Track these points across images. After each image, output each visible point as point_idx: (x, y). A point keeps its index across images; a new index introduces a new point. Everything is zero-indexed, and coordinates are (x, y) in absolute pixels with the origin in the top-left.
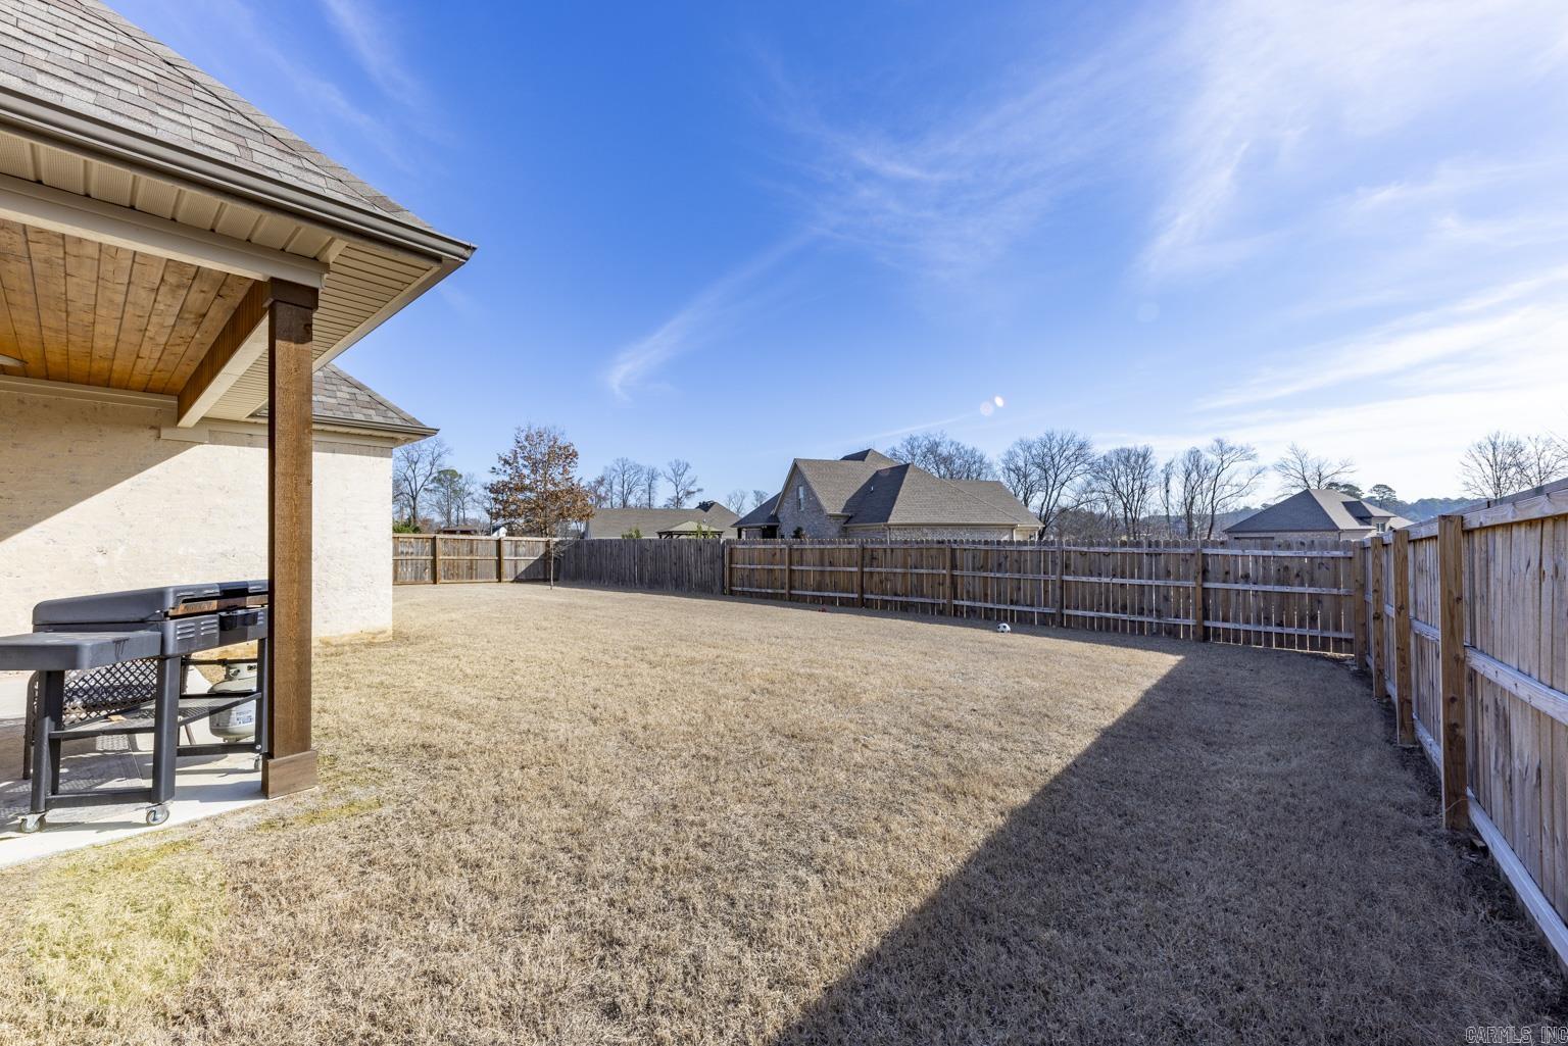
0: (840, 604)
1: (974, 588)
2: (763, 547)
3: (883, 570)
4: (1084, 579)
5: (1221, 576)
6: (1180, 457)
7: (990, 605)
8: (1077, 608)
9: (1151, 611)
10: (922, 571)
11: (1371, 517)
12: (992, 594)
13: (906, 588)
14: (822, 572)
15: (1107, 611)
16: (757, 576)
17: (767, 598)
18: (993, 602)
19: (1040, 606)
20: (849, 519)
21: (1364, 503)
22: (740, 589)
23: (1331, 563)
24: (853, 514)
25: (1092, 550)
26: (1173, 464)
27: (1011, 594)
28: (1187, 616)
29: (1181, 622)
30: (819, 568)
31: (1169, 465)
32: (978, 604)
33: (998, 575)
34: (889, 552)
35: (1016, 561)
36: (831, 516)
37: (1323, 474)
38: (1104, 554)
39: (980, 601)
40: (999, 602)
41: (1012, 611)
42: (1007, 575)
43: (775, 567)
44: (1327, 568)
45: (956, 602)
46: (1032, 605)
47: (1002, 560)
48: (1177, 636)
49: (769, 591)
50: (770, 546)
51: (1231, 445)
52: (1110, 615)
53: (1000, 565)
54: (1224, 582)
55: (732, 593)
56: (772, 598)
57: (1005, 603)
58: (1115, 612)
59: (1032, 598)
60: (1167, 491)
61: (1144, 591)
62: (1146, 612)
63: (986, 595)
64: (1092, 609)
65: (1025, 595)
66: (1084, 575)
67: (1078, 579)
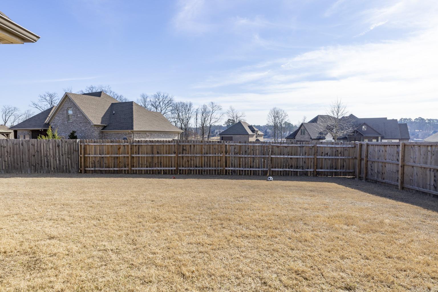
0: (164, 174)
1: (235, 162)
2: (111, 144)
3: (189, 155)
4: (279, 156)
5: (321, 154)
6: (200, 107)
7: (241, 169)
8: (275, 168)
9: (300, 167)
10: (210, 155)
11: (255, 130)
12: (243, 164)
13: (202, 163)
14: (152, 157)
15: (286, 168)
16: (106, 161)
17: (114, 173)
18: (243, 167)
19: (262, 168)
20: (104, 128)
21: (253, 127)
22: (93, 169)
23: (348, 149)
24: (107, 125)
25: (281, 145)
26: (199, 110)
27: (251, 163)
28: (311, 168)
29: (309, 170)
30: (151, 155)
31: (197, 110)
32: (236, 169)
33: (245, 156)
34: (192, 146)
35: (252, 150)
36: (95, 125)
37: (238, 116)
38: (285, 146)
39: (237, 167)
40: (245, 168)
41: (251, 171)
42: (249, 156)
43: (120, 156)
44: (347, 151)
45: (227, 169)
46: (259, 168)
47: (247, 149)
48: (308, 175)
49: (116, 169)
50: (117, 144)
51: (216, 104)
52: (287, 169)
53: (246, 152)
54: (322, 156)
55: (86, 172)
56: (117, 173)
57: (248, 168)
58: (289, 168)
59: (259, 165)
60: (197, 119)
61: (298, 160)
62: (299, 168)
63: (240, 164)
64: (281, 168)
65: (256, 164)
66: (278, 155)
67: (276, 156)
